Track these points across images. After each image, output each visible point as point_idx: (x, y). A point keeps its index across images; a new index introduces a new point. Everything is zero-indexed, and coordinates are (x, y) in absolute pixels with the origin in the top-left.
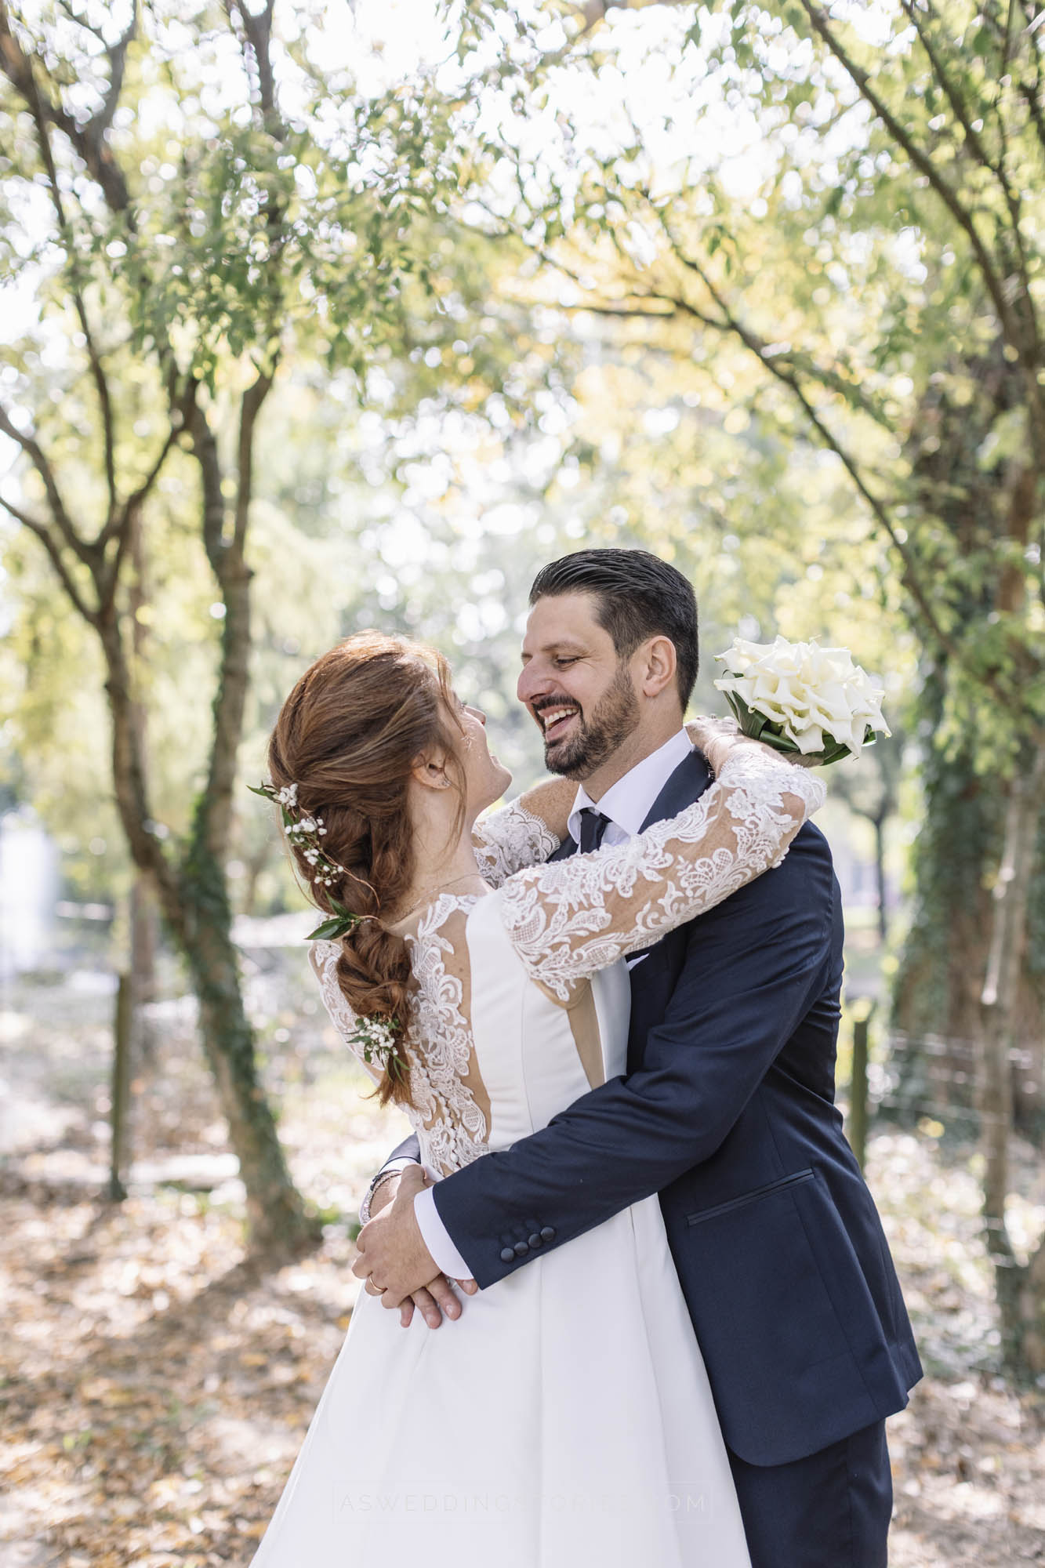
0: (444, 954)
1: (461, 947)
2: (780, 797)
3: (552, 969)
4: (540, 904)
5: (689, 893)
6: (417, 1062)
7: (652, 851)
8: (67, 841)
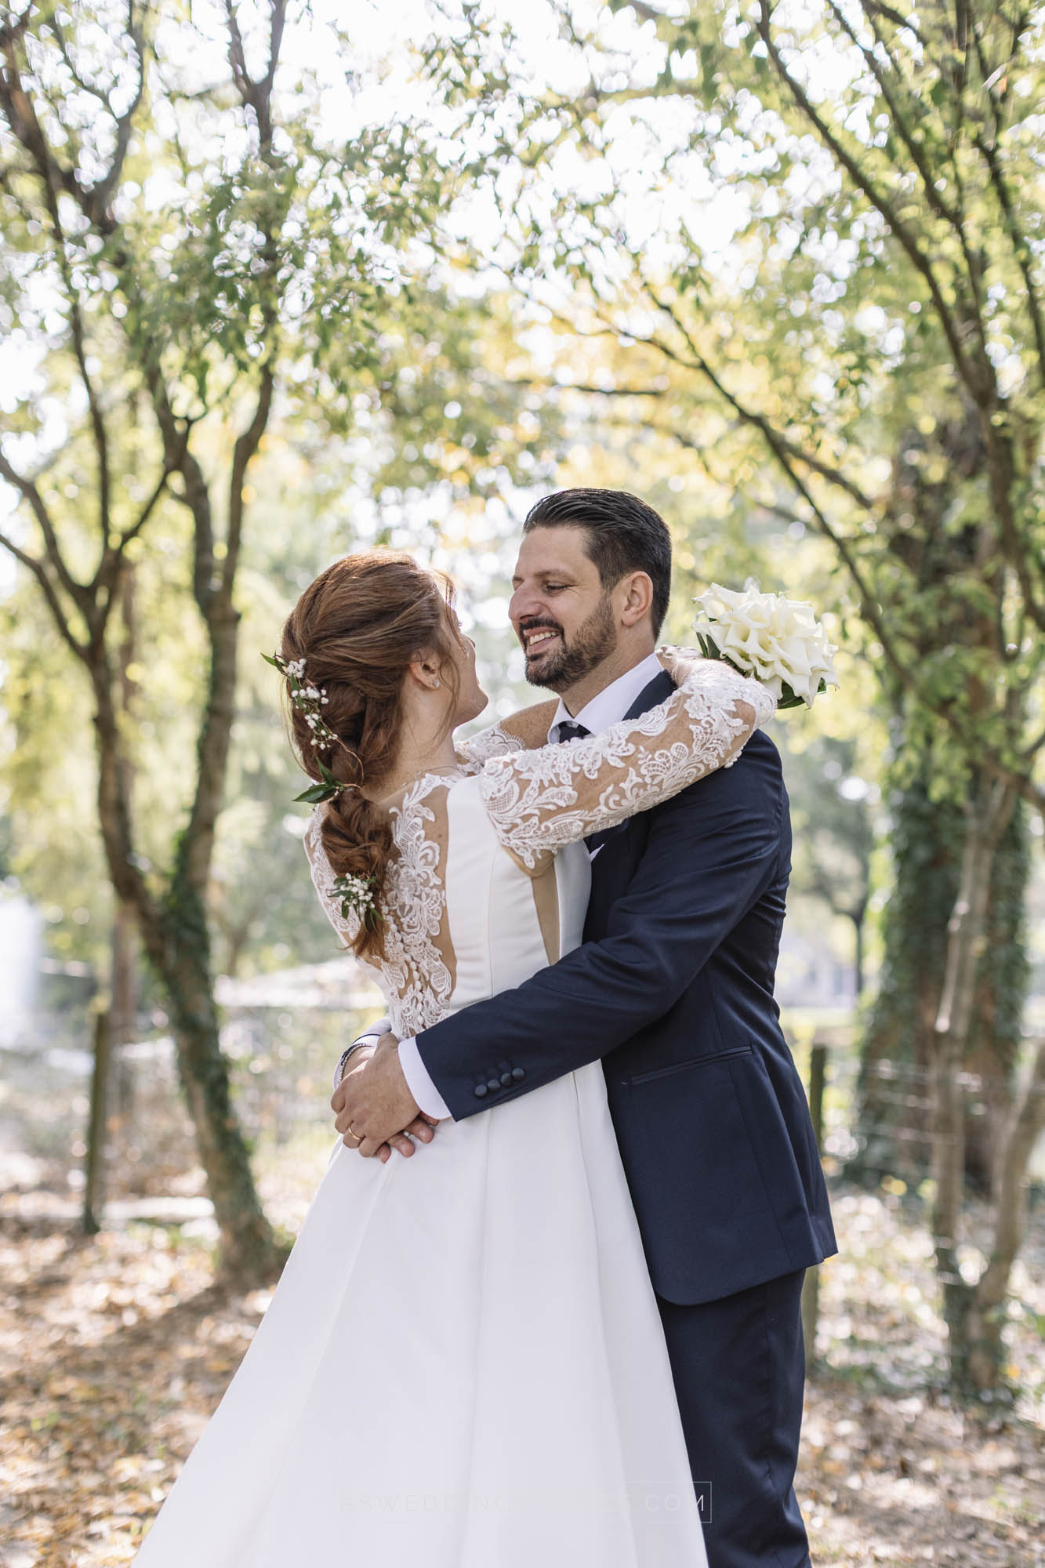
0: (426, 822)
1: (442, 814)
2: (733, 703)
3: (521, 838)
4: (515, 779)
5: (648, 780)
6: (393, 927)
7: (616, 742)
8: (51, 911)
